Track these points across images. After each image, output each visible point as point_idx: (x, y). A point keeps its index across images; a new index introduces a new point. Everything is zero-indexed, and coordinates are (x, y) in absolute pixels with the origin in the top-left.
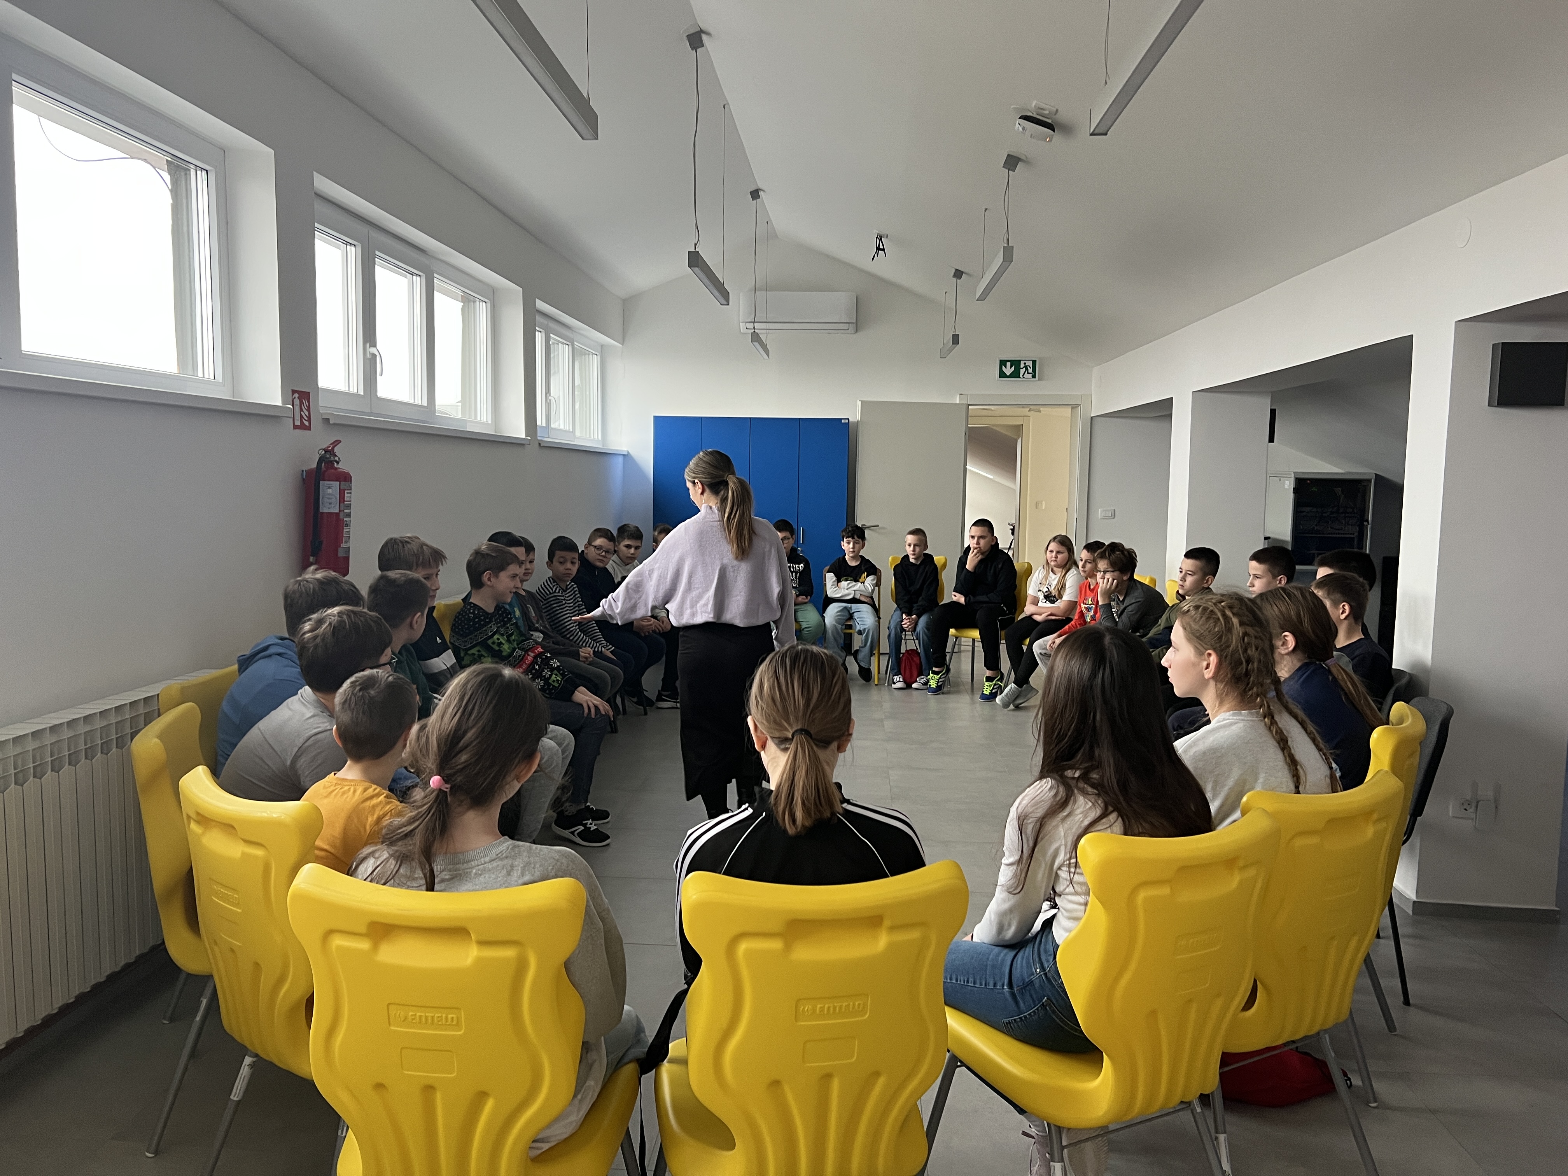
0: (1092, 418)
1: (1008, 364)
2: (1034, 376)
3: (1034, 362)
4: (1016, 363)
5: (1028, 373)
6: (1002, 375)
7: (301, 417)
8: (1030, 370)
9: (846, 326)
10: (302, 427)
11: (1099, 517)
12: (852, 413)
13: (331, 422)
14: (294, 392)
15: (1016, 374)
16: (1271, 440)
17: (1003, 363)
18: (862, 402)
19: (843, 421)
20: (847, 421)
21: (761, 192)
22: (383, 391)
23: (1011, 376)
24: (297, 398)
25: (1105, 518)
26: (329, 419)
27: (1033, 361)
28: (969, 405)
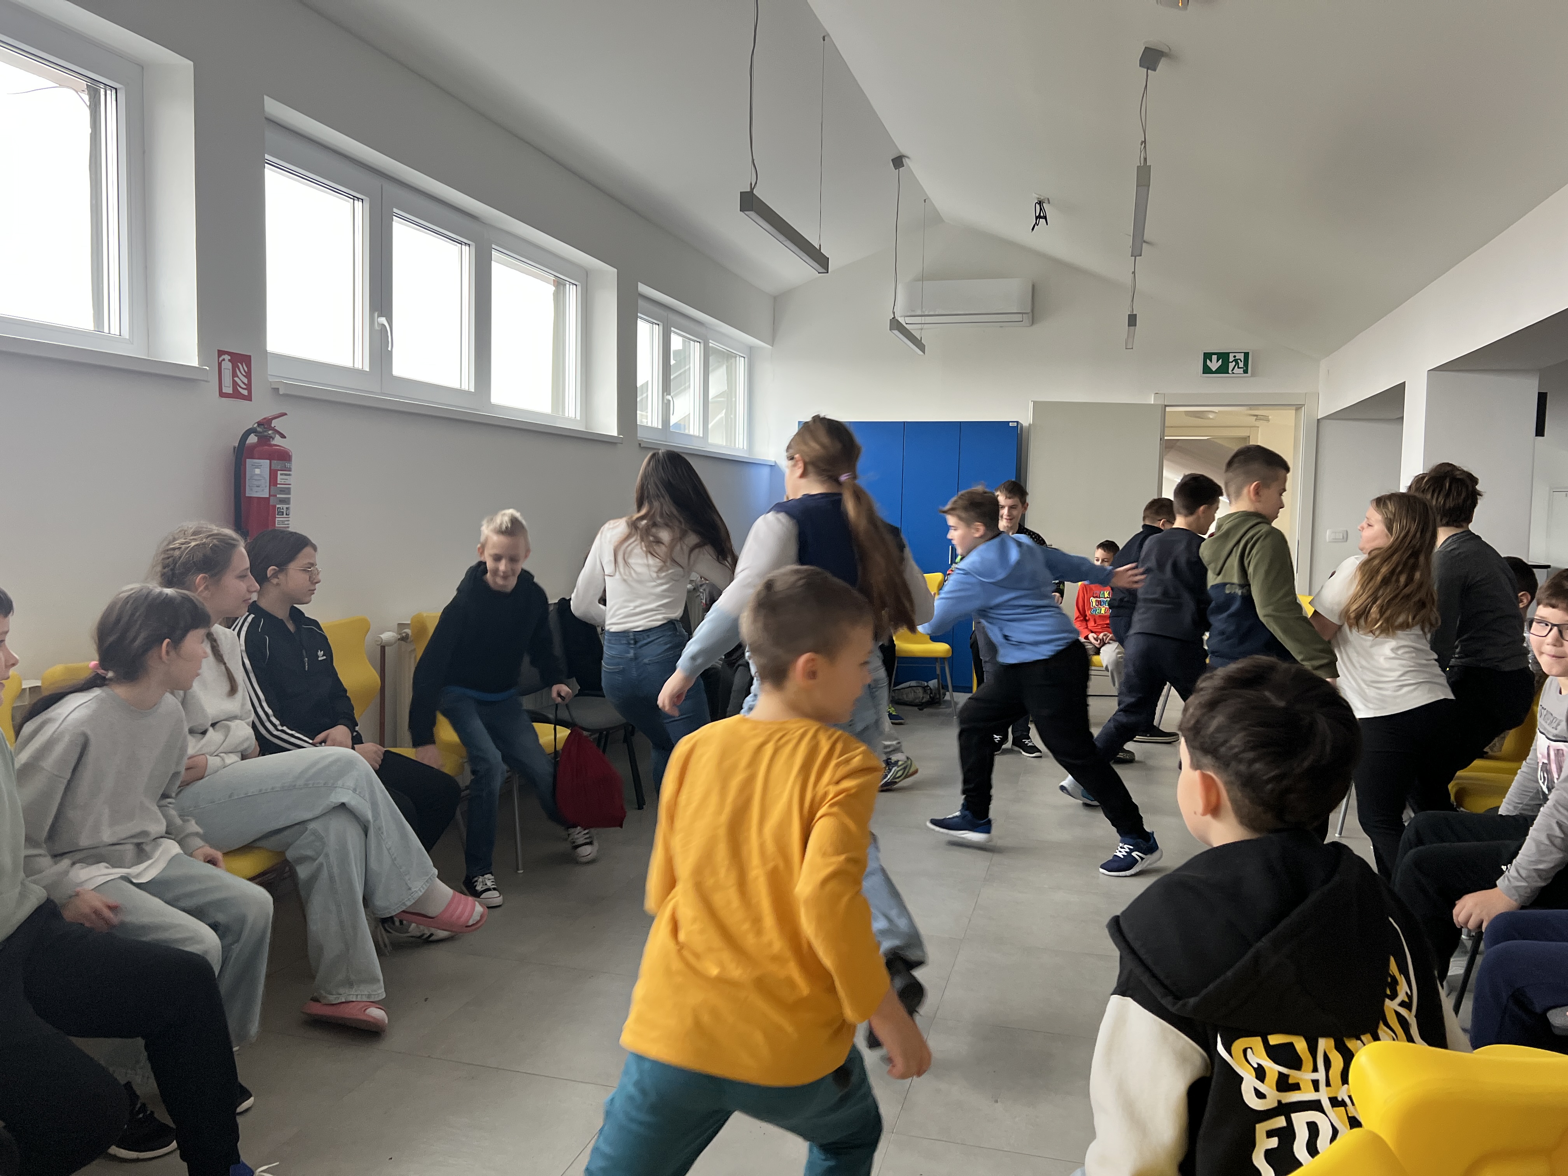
0: (1318, 420)
1: (1214, 357)
2: (1246, 372)
3: (1246, 355)
4: (1224, 357)
5: (1238, 368)
6: (1207, 370)
7: (235, 384)
8: (1241, 365)
9: (1018, 317)
10: (236, 395)
11: (1328, 541)
12: (1024, 417)
13: (281, 393)
14: (221, 353)
15: (1223, 370)
16: (1540, 431)
17: (1207, 356)
18: (1035, 403)
19: (1011, 424)
20: (1015, 424)
21: (907, 159)
22: (401, 368)
23: (1217, 372)
24: (227, 360)
25: (1335, 541)
26: (278, 389)
27: (1245, 353)
28: (1166, 406)
